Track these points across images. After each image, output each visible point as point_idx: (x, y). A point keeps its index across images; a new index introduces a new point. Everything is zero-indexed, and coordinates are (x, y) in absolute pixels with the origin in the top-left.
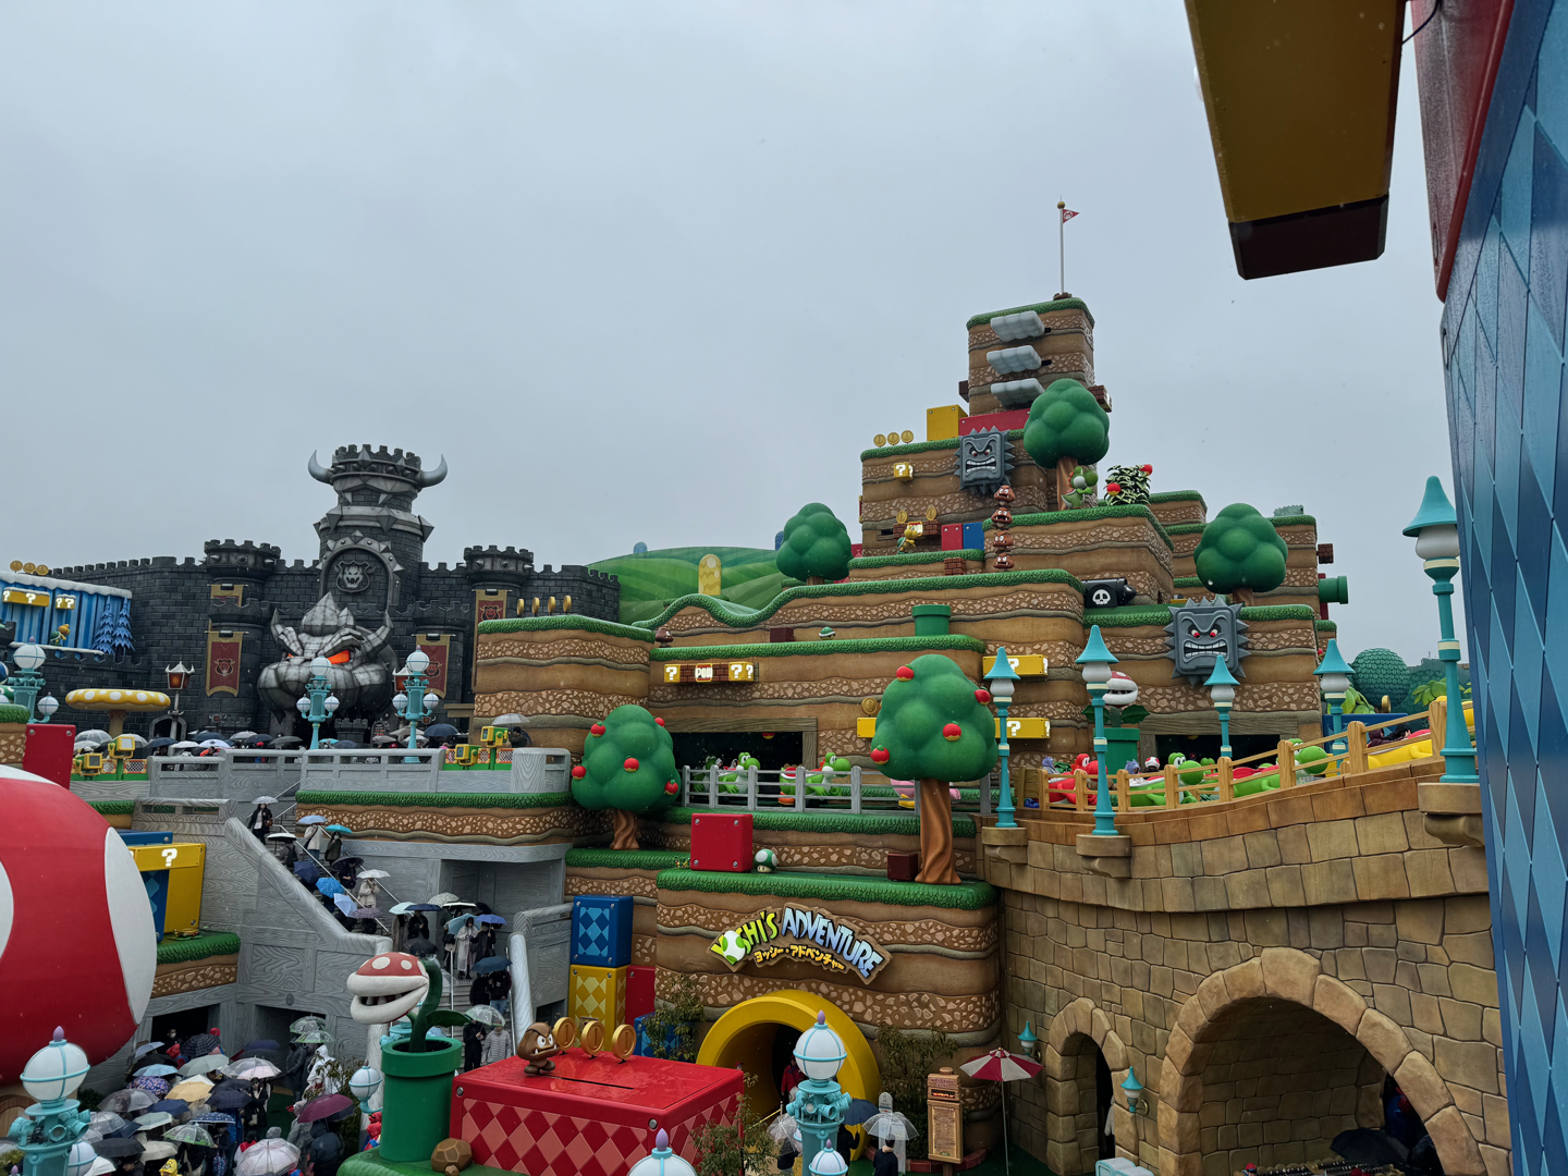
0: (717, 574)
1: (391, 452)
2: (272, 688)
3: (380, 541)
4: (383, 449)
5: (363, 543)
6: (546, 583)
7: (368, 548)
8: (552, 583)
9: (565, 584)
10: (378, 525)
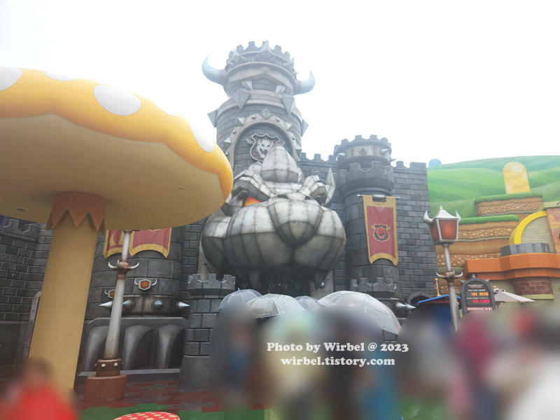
0: (525, 177)
2: (265, 233)
3: (285, 121)
4: (278, 48)
5: (273, 120)
6: (402, 176)
7: (276, 124)
8: (406, 176)
9: (416, 177)
10: (283, 106)
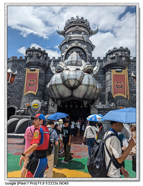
1: (84, 19)
3: (84, 45)
4: (82, 18)
5: (79, 45)
7: (81, 46)
10: (83, 39)
